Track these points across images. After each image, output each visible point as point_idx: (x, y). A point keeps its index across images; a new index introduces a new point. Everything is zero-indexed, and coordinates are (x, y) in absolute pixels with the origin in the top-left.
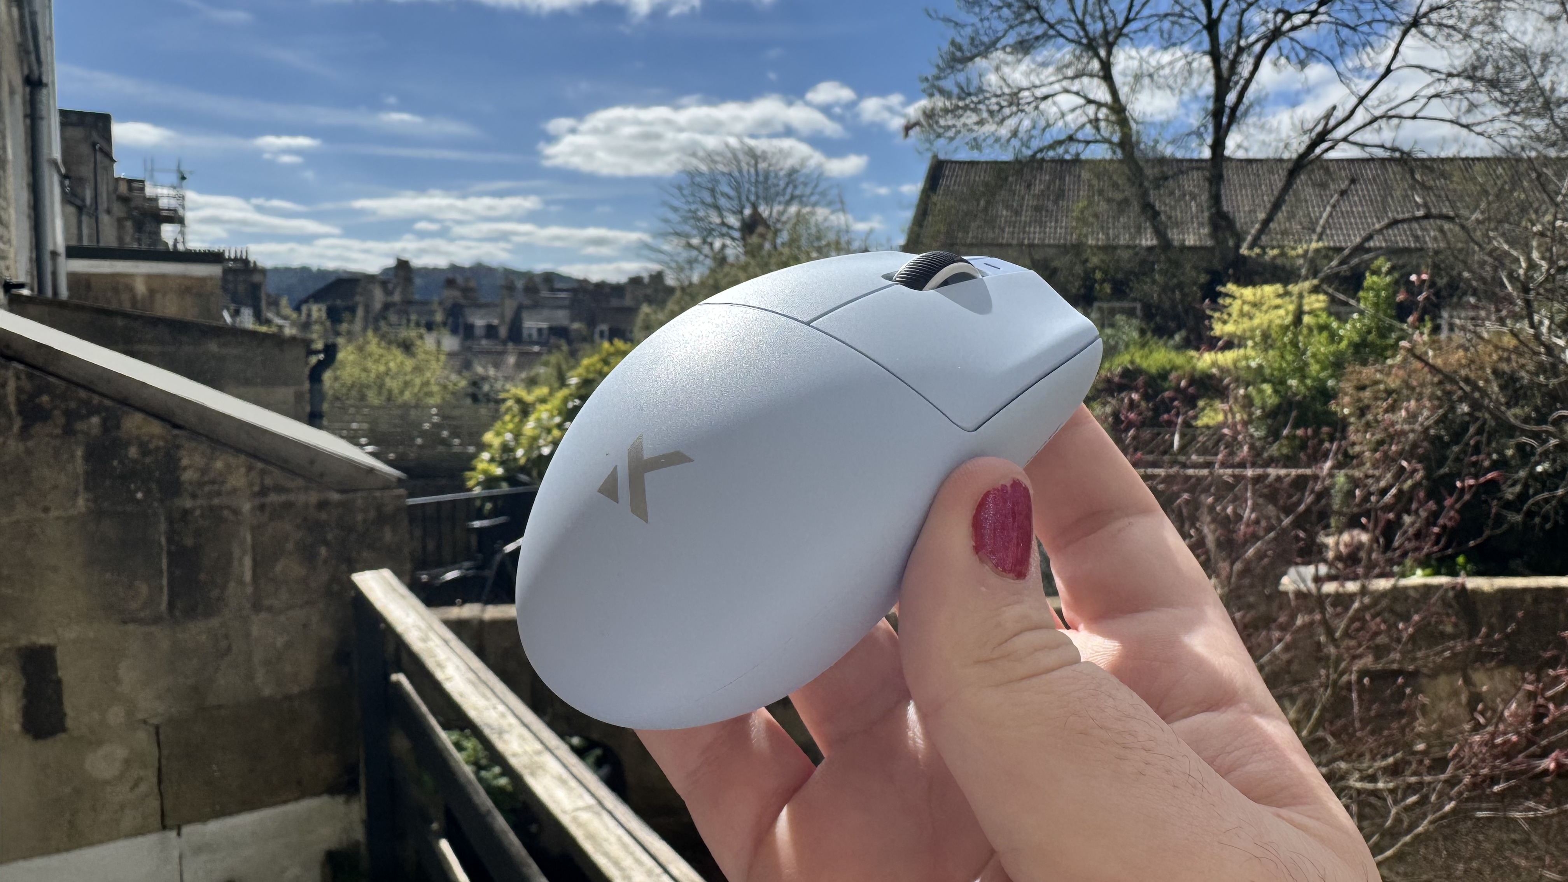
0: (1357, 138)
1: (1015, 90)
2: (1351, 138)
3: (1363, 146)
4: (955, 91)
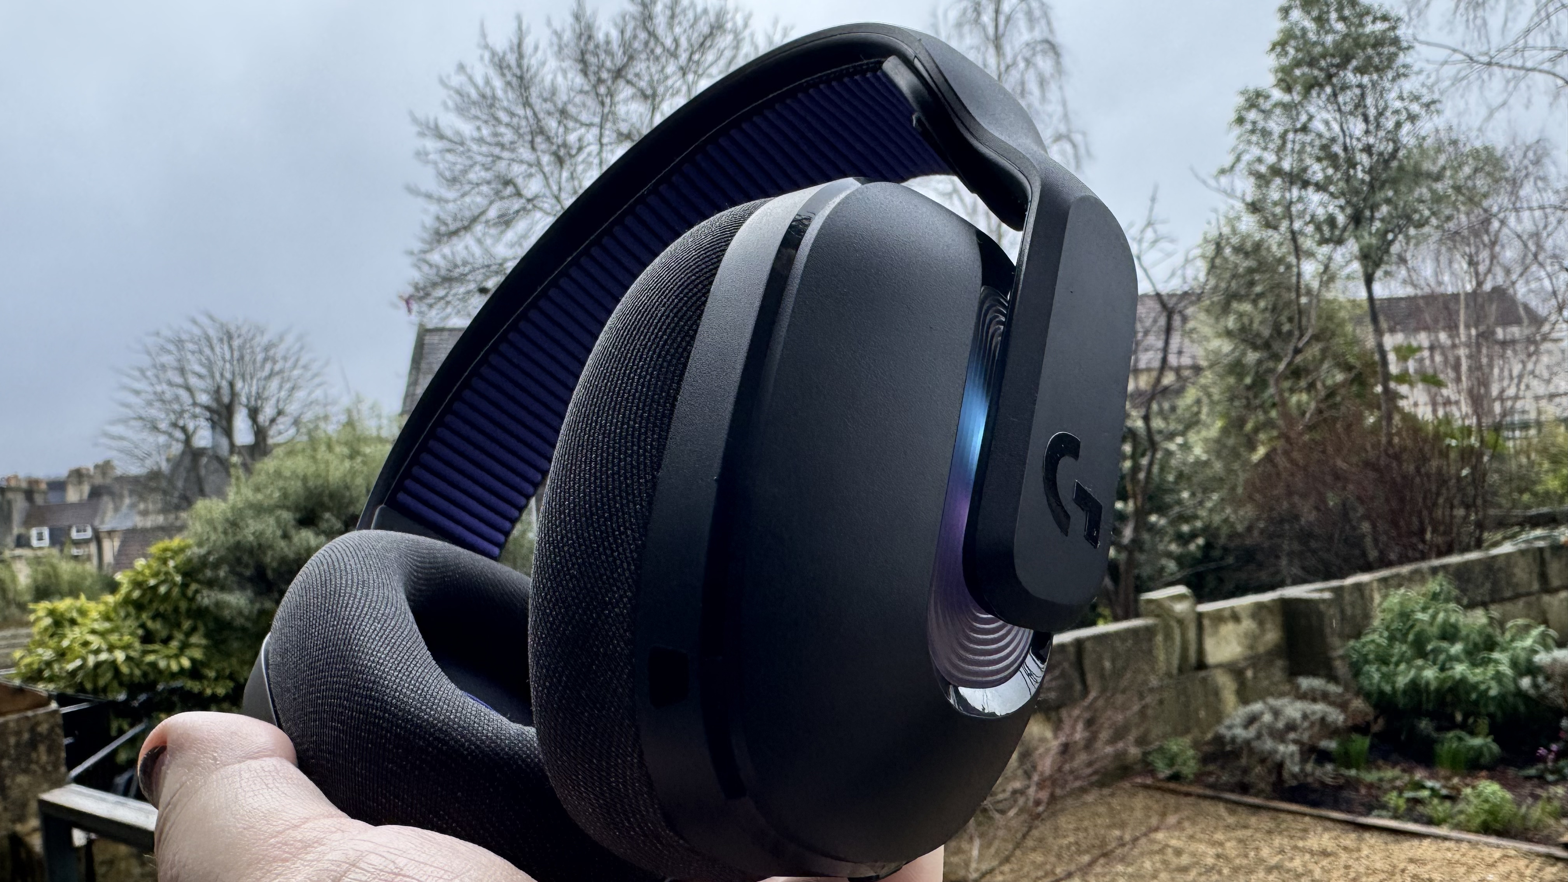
4: (442, 263)
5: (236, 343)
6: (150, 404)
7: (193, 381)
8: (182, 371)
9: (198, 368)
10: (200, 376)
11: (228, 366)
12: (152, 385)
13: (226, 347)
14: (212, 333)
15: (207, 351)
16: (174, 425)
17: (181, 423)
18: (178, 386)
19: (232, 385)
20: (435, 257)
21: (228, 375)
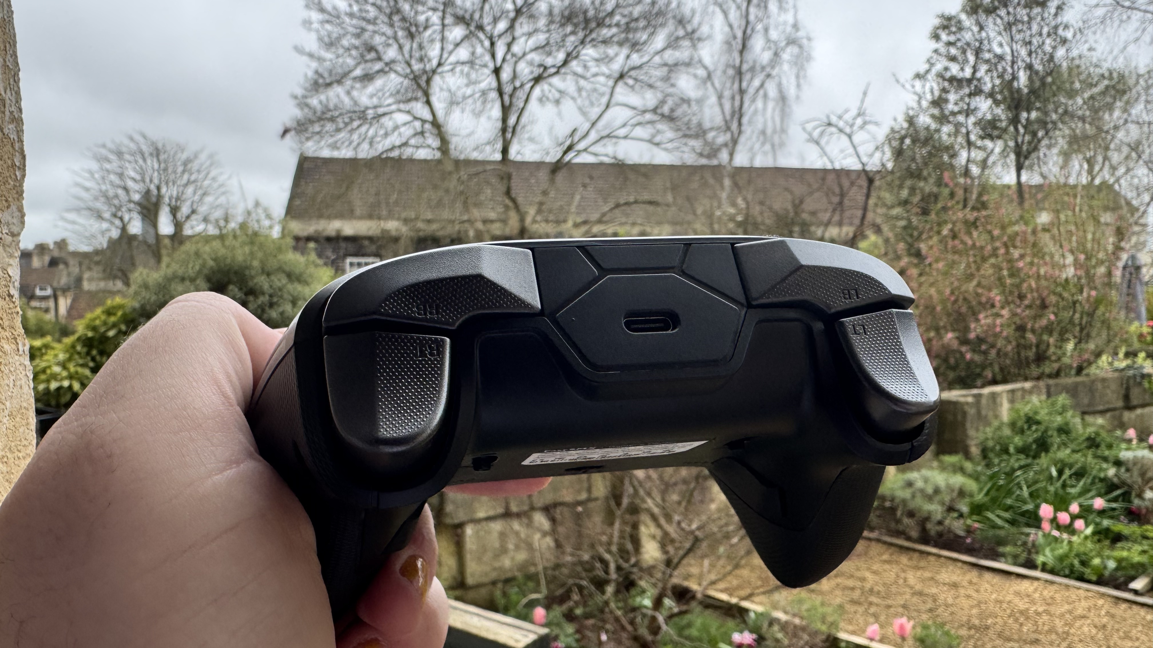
0: (592, 149)
1: (363, 109)
2: (589, 150)
3: (595, 155)
4: (319, 107)
5: (162, 157)
6: (96, 199)
7: (130, 184)
8: (121, 175)
9: (132, 174)
10: (134, 180)
11: (156, 174)
12: (99, 184)
13: (155, 160)
14: (144, 148)
15: (141, 162)
16: (115, 215)
17: (119, 214)
18: (119, 186)
19: (158, 188)
20: (314, 102)
21: (156, 181)
